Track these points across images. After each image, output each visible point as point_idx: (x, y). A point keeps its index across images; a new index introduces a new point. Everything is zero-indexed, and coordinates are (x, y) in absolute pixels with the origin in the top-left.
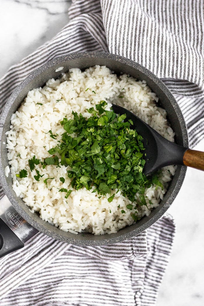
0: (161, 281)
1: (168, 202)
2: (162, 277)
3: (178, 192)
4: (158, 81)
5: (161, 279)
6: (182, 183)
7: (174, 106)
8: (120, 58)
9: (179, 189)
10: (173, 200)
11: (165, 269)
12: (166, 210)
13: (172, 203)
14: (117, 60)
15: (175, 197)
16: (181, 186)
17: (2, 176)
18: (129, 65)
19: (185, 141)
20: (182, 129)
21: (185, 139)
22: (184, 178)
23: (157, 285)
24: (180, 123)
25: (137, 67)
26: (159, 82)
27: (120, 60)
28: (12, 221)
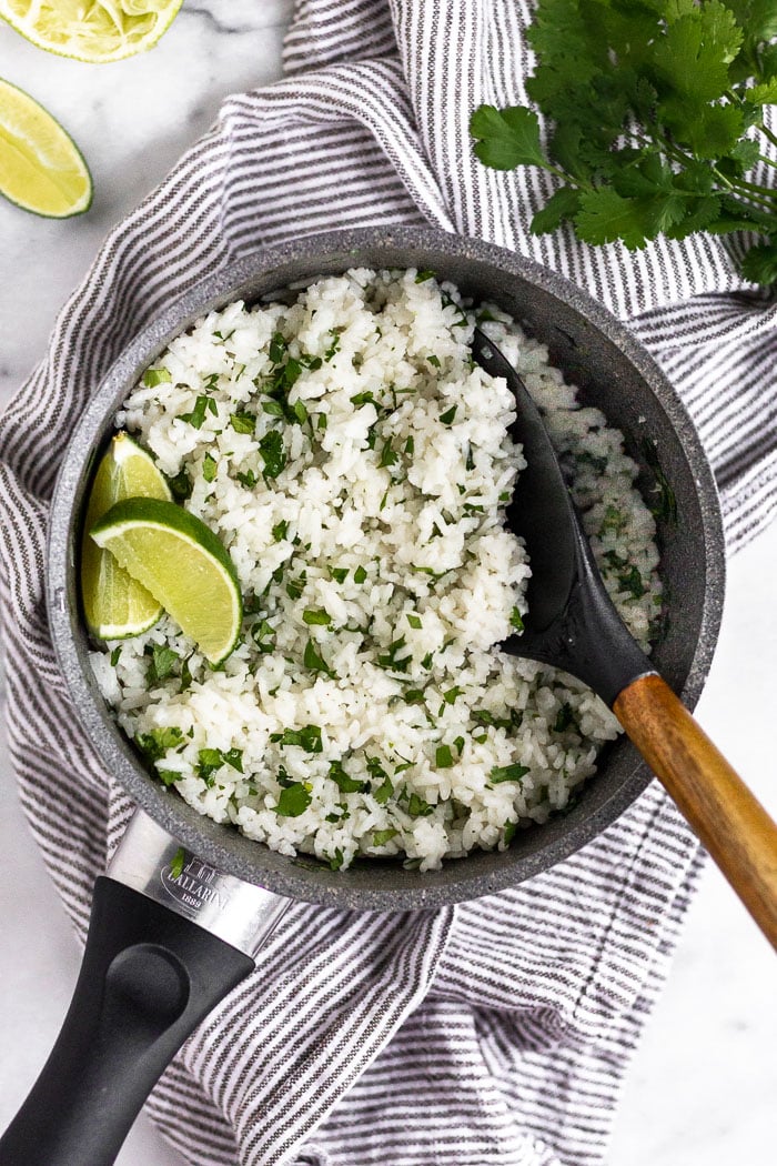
0: (637, 1042)
1: (697, 670)
2: (642, 1031)
3: (719, 624)
4: (540, 275)
5: (637, 1035)
6: (723, 592)
7: (617, 342)
8: (389, 235)
9: (719, 614)
10: (711, 655)
11: (651, 1002)
12: (698, 698)
13: (709, 668)
14: (381, 243)
15: (715, 646)
16: (722, 601)
17: (114, 755)
19: (692, 449)
20: (667, 412)
21: (690, 442)
22: (724, 571)
23: (621, 1057)
24: (656, 392)
27: (391, 239)
28: (189, 894)
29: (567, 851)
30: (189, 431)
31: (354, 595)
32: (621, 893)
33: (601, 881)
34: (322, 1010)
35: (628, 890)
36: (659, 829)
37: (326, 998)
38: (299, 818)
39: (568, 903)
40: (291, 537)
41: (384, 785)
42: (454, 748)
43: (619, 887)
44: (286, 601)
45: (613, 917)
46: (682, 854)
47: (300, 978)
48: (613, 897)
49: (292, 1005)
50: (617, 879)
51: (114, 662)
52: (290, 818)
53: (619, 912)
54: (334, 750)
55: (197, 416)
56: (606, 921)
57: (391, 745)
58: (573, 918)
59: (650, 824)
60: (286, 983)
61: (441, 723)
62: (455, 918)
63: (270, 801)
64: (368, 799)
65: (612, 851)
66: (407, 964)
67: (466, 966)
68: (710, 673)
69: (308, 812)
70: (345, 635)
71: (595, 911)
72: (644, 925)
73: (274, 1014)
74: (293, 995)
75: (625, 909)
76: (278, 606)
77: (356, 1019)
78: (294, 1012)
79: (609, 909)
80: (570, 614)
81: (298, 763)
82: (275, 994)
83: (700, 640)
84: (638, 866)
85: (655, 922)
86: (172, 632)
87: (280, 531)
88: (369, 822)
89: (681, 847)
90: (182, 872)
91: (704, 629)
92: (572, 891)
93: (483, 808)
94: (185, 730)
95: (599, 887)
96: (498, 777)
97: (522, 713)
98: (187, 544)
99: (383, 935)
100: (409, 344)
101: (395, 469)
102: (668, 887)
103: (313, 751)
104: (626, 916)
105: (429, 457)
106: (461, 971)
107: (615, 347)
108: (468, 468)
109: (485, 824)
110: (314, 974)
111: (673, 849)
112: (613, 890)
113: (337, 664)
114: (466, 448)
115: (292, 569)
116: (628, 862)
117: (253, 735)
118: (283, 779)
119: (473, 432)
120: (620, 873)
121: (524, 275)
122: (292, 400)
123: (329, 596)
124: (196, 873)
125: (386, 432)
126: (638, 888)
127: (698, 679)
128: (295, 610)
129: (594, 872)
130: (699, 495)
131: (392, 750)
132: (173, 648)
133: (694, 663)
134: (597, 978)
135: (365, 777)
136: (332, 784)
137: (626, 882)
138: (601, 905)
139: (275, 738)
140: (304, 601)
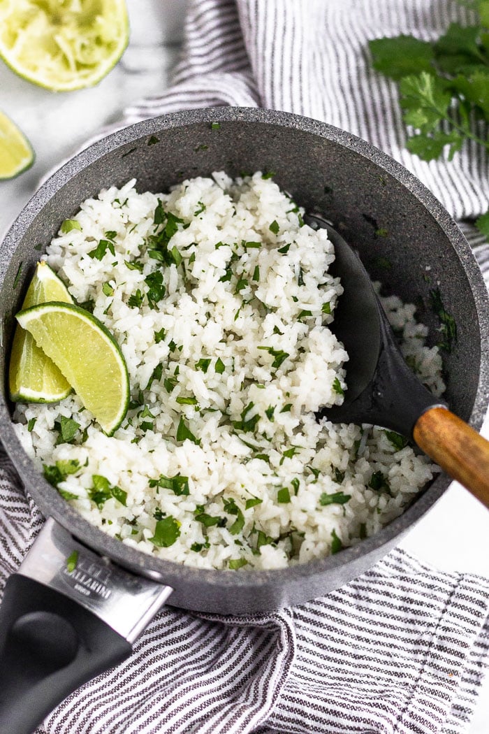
1: (477, 411)
4: (349, 140)
7: (407, 186)
8: (240, 112)
13: (487, 409)
14: (234, 117)
18: (266, 121)
19: (466, 257)
20: (446, 232)
21: (464, 252)
24: (437, 219)
25: (287, 120)
26: (351, 140)
27: (242, 115)
28: (81, 584)
29: (381, 542)
30: (94, 263)
31: (214, 384)
32: (427, 653)
33: (411, 646)
34: (188, 722)
35: (433, 650)
36: (455, 605)
37: (192, 713)
38: (170, 549)
39: (386, 662)
40: (168, 340)
41: (237, 520)
42: (291, 488)
43: (425, 648)
44: (163, 395)
45: (422, 671)
46: (473, 623)
47: (170, 697)
48: (420, 657)
49: (164, 715)
50: (424, 643)
51: (31, 429)
52: (164, 548)
53: (426, 667)
54: (198, 493)
55: (100, 251)
56: (416, 674)
57: (243, 486)
58: (389, 673)
59: (448, 603)
60: (159, 699)
61: (281, 472)
62: (295, 657)
63: (148, 534)
64: (224, 532)
65: (419, 622)
66: (256, 688)
67: (304, 698)
68: (488, 411)
69: (177, 544)
70: (208, 415)
71: (407, 666)
72: (446, 676)
73: (148, 721)
74: (164, 709)
75: (431, 665)
76: (157, 400)
77: (214, 722)
78: (165, 721)
79: (419, 666)
80: (379, 375)
81: (170, 504)
82: (150, 706)
83: (479, 390)
84: (440, 632)
85: (455, 673)
86: (76, 409)
87: (160, 336)
88: (225, 553)
89: (473, 617)
90: (76, 568)
91: (481, 383)
92: (389, 655)
93: (315, 528)
94: (82, 462)
95: (409, 651)
96: (326, 500)
97: (344, 473)
98: (89, 327)
99: (238, 679)
100: (256, 222)
101: (246, 292)
102: (464, 645)
103: (182, 493)
104: (432, 670)
105: (270, 280)
106: (301, 702)
107: (406, 188)
108: (299, 285)
109: (316, 543)
110: (181, 694)
111: (467, 620)
112: (420, 652)
113: (201, 435)
114: (297, 269)
115: (168, 369)
116: (432, 630)
117: (136, 477)
118: (159, 515)
119: (303, 256)
120: (426, 638)
121: (338, 140)
122: (170, 247)
123: (196, 382)
124: (87, 569)
125: (239, 270)
126: (441, 648)
127: (478, 417)
128: (171, 398)
129: (404, 640)
130: (472, 289)
131: (244, 489)
132: (76, 419)
133: (475, 407)
134: (410, 708)
135: (223, 515)
136: (197, 524)
137: (431, 644)
138: (412, 663)
139: (153, 484)
140: (177, 390)
